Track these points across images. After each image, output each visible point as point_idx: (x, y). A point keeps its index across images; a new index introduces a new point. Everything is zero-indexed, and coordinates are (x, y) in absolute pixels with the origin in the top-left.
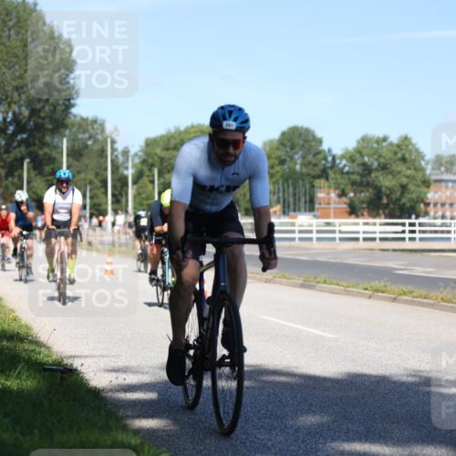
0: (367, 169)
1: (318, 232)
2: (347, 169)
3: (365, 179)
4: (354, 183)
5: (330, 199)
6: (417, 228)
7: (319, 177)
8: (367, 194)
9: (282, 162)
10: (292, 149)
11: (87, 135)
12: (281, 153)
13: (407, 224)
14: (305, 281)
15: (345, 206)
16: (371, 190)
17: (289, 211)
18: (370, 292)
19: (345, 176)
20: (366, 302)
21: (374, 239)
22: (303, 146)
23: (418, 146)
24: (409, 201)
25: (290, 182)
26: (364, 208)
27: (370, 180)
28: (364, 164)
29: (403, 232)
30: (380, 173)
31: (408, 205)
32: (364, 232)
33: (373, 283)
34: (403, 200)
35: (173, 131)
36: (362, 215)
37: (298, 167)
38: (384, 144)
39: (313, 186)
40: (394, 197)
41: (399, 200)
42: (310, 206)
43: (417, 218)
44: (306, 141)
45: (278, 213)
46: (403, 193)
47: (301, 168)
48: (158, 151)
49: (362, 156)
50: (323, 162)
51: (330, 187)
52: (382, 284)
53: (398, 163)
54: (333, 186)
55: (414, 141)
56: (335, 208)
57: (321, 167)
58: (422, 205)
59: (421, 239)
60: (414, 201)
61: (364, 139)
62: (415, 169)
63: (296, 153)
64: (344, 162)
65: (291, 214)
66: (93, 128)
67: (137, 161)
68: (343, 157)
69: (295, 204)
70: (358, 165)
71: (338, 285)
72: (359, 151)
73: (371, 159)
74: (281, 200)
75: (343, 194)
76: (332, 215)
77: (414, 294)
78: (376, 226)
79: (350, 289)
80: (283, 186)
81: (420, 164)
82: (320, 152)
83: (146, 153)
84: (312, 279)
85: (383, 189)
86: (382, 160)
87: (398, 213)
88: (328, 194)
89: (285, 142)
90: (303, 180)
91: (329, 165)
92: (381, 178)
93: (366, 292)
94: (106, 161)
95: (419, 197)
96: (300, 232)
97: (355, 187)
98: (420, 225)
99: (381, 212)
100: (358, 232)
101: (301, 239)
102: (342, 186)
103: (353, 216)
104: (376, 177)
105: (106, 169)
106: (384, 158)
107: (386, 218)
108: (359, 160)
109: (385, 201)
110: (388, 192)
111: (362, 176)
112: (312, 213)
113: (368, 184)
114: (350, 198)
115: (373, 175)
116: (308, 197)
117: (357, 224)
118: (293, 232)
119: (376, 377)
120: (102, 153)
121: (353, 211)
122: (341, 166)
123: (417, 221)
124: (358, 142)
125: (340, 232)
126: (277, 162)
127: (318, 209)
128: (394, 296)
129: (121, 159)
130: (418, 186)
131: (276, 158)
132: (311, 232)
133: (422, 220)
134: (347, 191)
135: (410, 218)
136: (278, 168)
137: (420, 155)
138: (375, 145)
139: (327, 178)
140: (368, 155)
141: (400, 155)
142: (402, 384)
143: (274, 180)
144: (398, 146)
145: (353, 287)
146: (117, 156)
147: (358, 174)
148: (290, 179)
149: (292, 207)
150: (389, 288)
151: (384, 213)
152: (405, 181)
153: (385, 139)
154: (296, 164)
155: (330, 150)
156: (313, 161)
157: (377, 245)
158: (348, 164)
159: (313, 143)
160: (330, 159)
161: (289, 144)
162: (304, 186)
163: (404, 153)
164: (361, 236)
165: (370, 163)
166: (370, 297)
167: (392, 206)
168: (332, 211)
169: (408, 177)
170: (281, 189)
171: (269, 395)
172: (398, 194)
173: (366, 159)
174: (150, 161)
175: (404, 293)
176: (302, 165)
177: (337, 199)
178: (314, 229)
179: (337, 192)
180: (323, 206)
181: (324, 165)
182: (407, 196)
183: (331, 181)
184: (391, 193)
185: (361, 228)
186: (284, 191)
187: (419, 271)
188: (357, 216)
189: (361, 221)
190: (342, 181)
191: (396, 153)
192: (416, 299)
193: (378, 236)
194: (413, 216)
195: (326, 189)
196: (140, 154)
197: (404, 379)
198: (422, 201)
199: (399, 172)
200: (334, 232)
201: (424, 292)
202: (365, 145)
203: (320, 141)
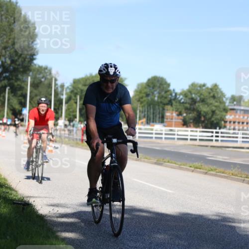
0: (194, 101)
1: (166, 134)
2: (183, 101)
3: (192, 107)
4: (186, 109)
5: (172, 116)
6: (220, 135)
7: (167, 104)
8: (193, 115)
9: (147, 95)
10: (153, 88)
11: (41, 76)
12: (147, 90)
13: (214, 132)
14: (157, 161)
15: (181, 121)
16: (195, 113)
17: (150, 122)
18: (193, 169)
19: (182, 104)
20: (190, 174)
21: (196, 140)
22: (159, 87)
23: (222, 90)
24: (216, 119)
25: (151, 106)
26: (191, 123)
27: (195, 107)
28: (192, 99)
29: (212, 136)
30: (201, 104)
31: (215, 122)
32: (191, 136)
33: (194, 164)
34: (213, 119)
35: (88, 75)
36: (190, 126)
37: (156, 98)
38: (204, 88)
39: (164, 109)
40: (208, 117)
41: (210, 118)
42: (162, 119)
43: (220, 129)
44: (161, 84)
45: (144, 123)
46: (212, 115)
47: (158, 99)
48: (80, 86)
49: (191, 94)
50: (170, 96)
51: (173, 110)
52: (200, 164)
53: (211, 98)
54: (174, 109)
55: (220, 87)
56: (175, 122)
57: (169, 99)
58: (223, 122)
59: (222, 141)
60: (218, 119)
61: (193, 85)
62: (220, 102)
63: (156, 91)
64: (181, 97)
65: (151, 124)
66: (45, 72)
67: (68, 91)
68: (181, 94)
69: (153, 118)
70: (189, 99)
71: (175, 164)
72: (190, 91)
73: (196, 96)
74: (146, 116)
75: (180, 114)
76: (173, 125)
77: (217, 171)
78: (198, 133)
79: (182, 166)
80: (148, 108)
81: (223, 100)
82: (168, 91)
83: (74, 87)
84: (161, 160)
85: (202, 113)
86: (202, 97)
87: (209, 126)
88: (172, 114)
89: (150, 84)
90: (159, 106)
91: (173, 98)
92: (201, 107)
93: (191, 168)
94: (51, 90)
95: (221, 118)
96: (156, 134)
97: (186, 111)
98: (222, 133)
99: (200, 125)
100: (187, 136)
101: (156, 138)
102: (179, 110)
103: (185, 126)
104: (199, 106)
105: (51, 95)
106: (203, 95)
107: (203, 128)
108: (190, 96)
109: (203, 119)
110: (204, 114)
111: (191, 105)
112: (163, 124)
113: (194, 110)
114: (184, 117)
115: (197, 104)
116: (161, 115)
117: (187, 131)
118: (152, 134)
119: (195, 215)
120: (50, 86)
121: (185, 124)
122: (180, 99)
123: (220, 131)
124: (190, 86)
125: (178, 135)
126: (144, 95)
127: (166, 122)
128: (206, 171)
129: (60, 89)
130: (221, 112)
131: (145, 93)
132: (162, 134)
133: (222, 130)
134: (182, 112)
135: (216, 128)
136: (145, 99)
137: (223, 95)
138: (199, 88)
139: (172, 105)
140: (194, 94)
141: (212, 94)
142: (209, 220)
143: (143, 105)
144: (211, 89)
145: (184, 165)
146: (57, 88)
147: (189, 104)
148: (151, 104)
149: (152, 120)
150: (203, 167)
151: (202, 125)
152: (214, 108)
153: (204, 85)
154: (155, 97)
155: (174, 90)
156: (165, 95)
157: (198, 143)
158: (184, 98)
159: (165, 86)
160: (174, 95)
161: (152, 86)
162: (159, 109)
163: (214, 93)
164: (189, 138)
165: (195, 98)
166: (193, 171)
167: (206, 122)
168: (174, 123)
169: (216, 106)
170: (146, 110)
171: (136, 223)
172: (210, 115)
173: (193, 96)
174: (75, 91)
175: (212, 170)
176: (158, 97)
177: (177, 117)
178: (164, 132)
179: (177, 113)
180: (169, 120)
181: (171, 98)
182: (215, 117)
183: (174, 106)
184: (206, 115)
185: (189, 133)
186: (148, 111)
187: (220, 158)
188: (187, 127)
189: (189, 129)
190: (180, 107)
191: (210, 93)
192: (218, 174)
193: (198, 138)
194: (218, 128)
195: (171, 111)
196: (70, 87)
197: (210, 217)
198: (223, 120)
199: (211, 104)
200: (174, 135)
201: (222, 170)
202: (193, 88)
203: (169, 85)
